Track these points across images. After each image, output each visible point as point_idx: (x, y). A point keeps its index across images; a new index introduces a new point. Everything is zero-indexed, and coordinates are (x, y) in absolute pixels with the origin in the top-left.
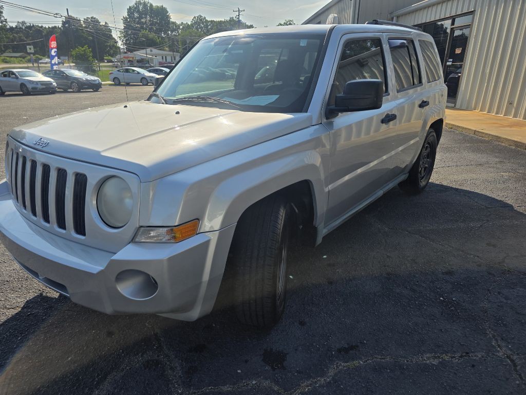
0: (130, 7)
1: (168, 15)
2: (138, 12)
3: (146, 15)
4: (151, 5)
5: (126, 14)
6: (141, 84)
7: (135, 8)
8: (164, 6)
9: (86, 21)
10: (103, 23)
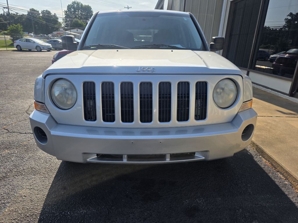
0: (69, 5)
1: (92, 11)
2: (74, 8)
3: (78, 10)
4: (82, 5)
5: (66, 9)
6: (36, 50)
7: (72, 6)
8: (89, 5)
9: (43, 12)
10: (53, 14)
